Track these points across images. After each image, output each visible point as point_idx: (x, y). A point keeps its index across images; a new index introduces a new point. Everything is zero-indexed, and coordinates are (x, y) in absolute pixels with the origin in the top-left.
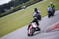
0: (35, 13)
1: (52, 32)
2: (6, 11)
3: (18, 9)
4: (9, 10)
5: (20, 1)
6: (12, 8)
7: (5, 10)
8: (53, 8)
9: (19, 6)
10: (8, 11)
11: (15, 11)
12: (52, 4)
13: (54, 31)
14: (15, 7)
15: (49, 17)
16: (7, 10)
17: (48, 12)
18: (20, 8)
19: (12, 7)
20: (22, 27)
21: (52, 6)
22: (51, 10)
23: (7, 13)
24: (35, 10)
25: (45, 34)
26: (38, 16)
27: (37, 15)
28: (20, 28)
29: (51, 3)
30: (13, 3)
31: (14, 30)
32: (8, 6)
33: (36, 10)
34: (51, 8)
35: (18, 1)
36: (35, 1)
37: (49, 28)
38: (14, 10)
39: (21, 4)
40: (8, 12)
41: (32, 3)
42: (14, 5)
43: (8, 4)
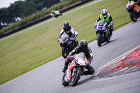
0: (65, 36)
1: (113, 77)
2: (4, 26)
3: (31, 22)
4: (11, 25)
5: (37, 3)
6: (19, 19)
7: (2, 24)
8: (108, 24)
9: (34, 15)
10: (7, 28)
11: (24, 26)
12: (106, 14)
13: (119, 74)
14: (26, 16)
15: (100, 45)
16: (6, 24)
17: (97, 33)
18: (37, 19)
19: (17, 16)
20: (42, 64)
21: (105, 18)
22: (104, 28)
23: (5, 31)
24: (64, 29)
25: (96, 82)
26: (72, 44)
27: (70, 40)
28: (36, 67)
29: (104, 10)
30: (21, 8)
31: (23, 73)
32: (7, 14)
33: (67, 28)
34: (104, 23)
35: (32, 2)
36: (74, 2)
37: (105, 66)
38: (22, 23)
39: (40, 9)
40: (9, 29)
41: (66, 8)
42: (22, 12)
43: (8, 9)
